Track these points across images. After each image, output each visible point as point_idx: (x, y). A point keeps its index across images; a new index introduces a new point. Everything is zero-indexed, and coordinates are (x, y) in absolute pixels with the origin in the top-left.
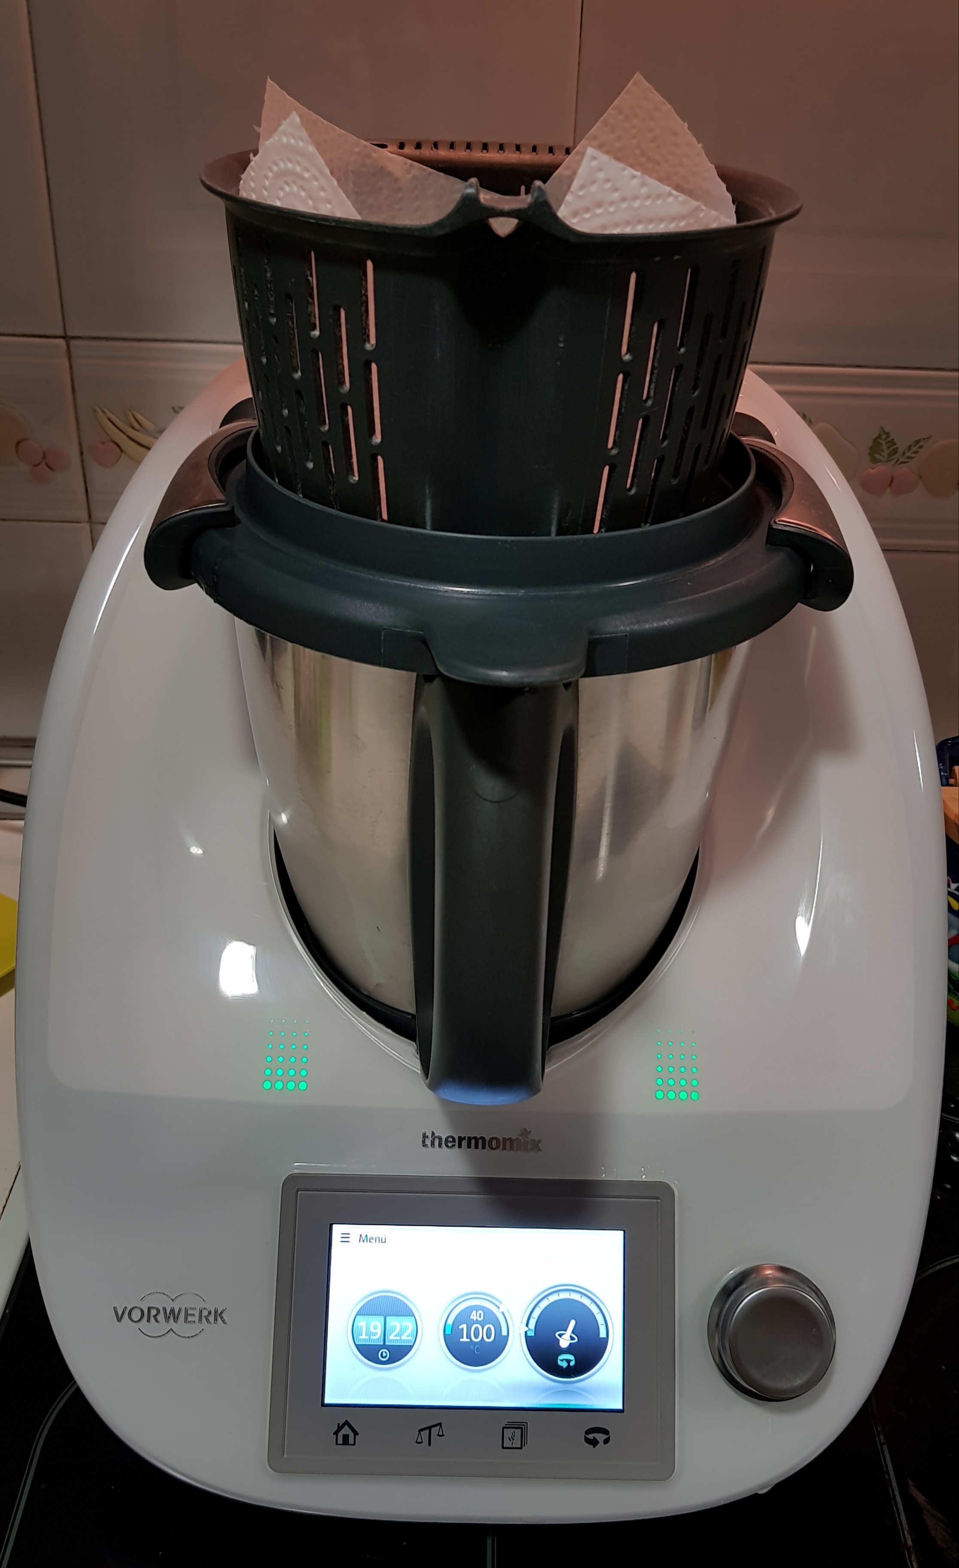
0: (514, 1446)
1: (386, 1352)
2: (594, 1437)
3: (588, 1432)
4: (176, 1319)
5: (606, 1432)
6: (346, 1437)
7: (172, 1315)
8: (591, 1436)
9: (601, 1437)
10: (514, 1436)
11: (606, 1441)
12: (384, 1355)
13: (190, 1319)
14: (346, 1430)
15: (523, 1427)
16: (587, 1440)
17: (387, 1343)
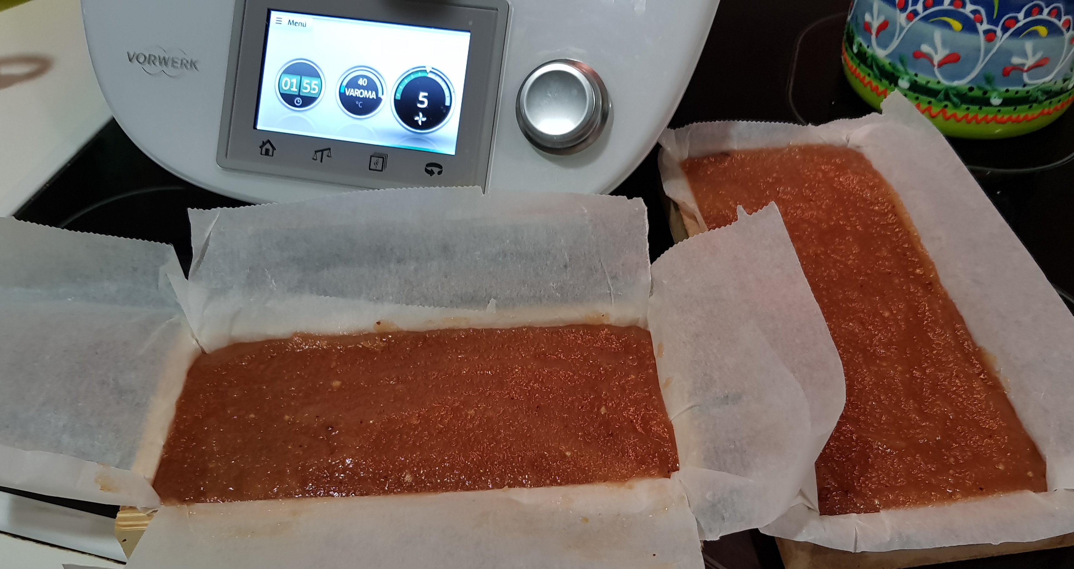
0: (377, 168)
1: (300, 100)
2: (432, 170)
3: (428, 165)
4: (166, 64)
5: (440, 167)
6: (267, 151)
7: (164, 61)
8: (429, 169)
9: (436, 170)
10: (378, 162)
11: (440, 173)
12: (298, 101)
13: (175, 65)
14: (268, 146)
15: (385, 157)
16: (427, 171)
17: (301, 94)
